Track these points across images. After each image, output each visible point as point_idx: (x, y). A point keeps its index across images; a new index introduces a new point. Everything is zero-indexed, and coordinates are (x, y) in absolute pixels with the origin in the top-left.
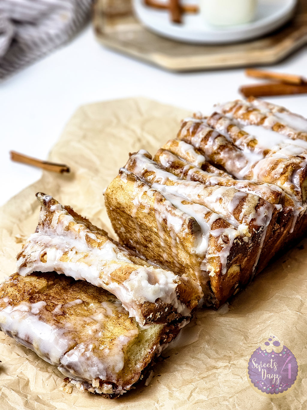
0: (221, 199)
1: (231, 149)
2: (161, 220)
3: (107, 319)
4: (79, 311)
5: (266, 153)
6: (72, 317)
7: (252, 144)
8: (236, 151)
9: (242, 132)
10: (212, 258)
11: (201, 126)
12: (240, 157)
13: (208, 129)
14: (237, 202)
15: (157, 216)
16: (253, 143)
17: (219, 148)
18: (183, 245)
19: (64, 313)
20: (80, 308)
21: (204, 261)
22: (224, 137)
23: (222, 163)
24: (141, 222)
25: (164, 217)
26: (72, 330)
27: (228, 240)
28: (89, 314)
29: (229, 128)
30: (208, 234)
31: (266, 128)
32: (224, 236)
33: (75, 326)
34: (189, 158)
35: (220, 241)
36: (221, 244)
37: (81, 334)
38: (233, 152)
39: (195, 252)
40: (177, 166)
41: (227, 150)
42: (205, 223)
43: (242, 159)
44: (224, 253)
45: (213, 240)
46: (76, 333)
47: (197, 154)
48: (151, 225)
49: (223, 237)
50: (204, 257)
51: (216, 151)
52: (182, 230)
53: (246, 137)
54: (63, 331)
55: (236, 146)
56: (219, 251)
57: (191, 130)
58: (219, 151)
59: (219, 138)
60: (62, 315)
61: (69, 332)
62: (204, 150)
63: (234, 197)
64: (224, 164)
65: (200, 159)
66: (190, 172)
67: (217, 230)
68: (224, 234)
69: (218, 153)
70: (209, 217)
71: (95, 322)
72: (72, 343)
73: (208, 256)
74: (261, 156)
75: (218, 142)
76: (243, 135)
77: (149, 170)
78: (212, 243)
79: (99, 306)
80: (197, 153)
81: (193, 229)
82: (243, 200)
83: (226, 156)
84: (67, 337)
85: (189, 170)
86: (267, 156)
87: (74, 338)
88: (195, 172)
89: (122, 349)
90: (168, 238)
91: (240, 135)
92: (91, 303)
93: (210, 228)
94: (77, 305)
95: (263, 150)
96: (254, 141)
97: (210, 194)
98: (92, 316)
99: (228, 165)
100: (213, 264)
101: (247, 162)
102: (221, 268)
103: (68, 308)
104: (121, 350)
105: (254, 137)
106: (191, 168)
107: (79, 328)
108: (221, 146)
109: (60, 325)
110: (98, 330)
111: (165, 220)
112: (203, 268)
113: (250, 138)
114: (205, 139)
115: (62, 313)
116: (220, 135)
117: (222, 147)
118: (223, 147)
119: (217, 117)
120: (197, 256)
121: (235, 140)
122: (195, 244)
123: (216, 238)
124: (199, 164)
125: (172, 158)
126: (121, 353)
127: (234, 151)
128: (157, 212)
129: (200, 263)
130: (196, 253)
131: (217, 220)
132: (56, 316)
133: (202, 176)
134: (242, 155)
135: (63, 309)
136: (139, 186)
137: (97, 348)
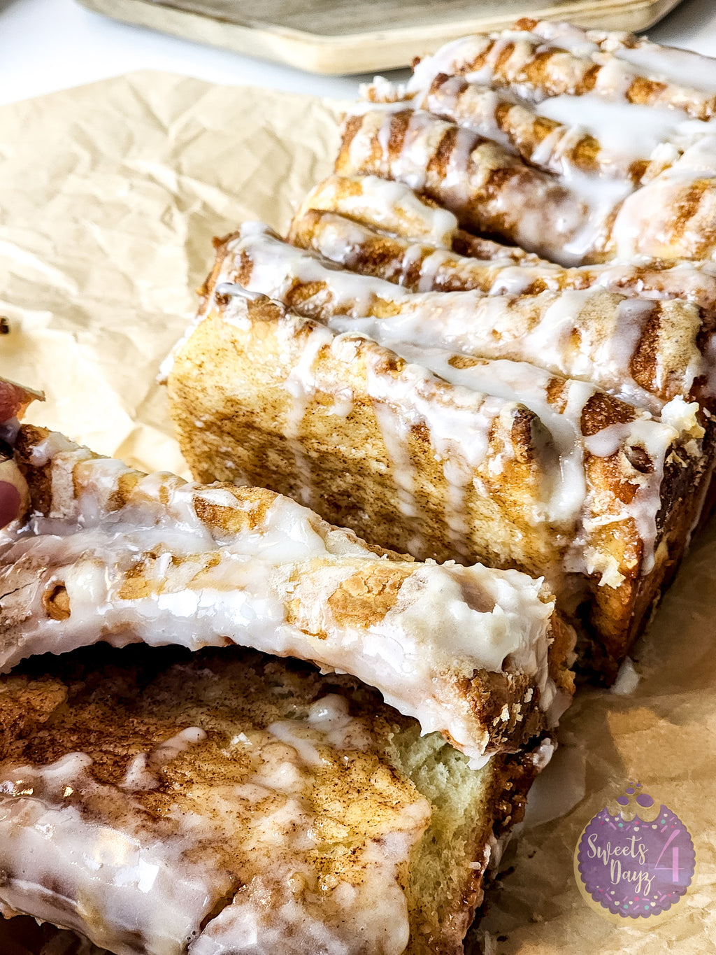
0: (574, 331)
1: (526, 179)
2: (403, 430)
3: (312, 780)
4: (211, 767)
5: (638, 172)
6: (197, 793)
7: (587, 151)
8: (543, 181)
9: (544, 122)
10: (604, 527)
11: (413, 123)
12: (559, 196)
13: (441, 128)
14: (635, 334)
15: (385, 420)
16: (587, 148)
17: (490, 181)
18: (500, 501)
19: (163, 784)
20: (205, 755)
21: (578, 542)
22: (494, 143)
23: (507, 225)
24: (323, 448)
25: (414, 421)
26: (209, 836)
27: (648, 460)
28: (244, 770)
29: (501, 114)
30: (578, 453)
31: (607, 99)
32: (633, 448)
33: (217, 822)
34: (404, 225)
35: (626, 466)
36: (630, 478)
37: (247, 847)
38: (536, 186)
39: (547, 517)
40: (379, 255)
41: (514, 180)
42: (554, 415)
43: (567, 203)
44: (645, 505)
45: (598, 467)
46: (225, 846)
47: (427, 209)
48: (359, 454)
49: (631, 452)
50: (577, 528)
51: (483, 192)
52: (491, 451)
53: (562, 134)
54: (176, 847)
55: (536, 167)
56: (627, 501)
57: (384, 138)
58: (491, 190)
59: (482, 148)
60: (157, 790)
61: (203, 845)
62: (442, 194)
63: (621, 319)
64: (513, 227)
65: (442, 223)
66: (428, 267)
67: (601, 433)
68: (631, 442)
69: (491, 197)
70: (562, 395)
71: (277, 796)
72: (222, 884)
73: (589, 525)
74: (626, 185)
75: (484, 160)
76: (549, 129)
77: (305, 278)
78: (597, 476)
79: (265, 741)
80: (426, 204)
81: (532, 441)
82: (650, 321)
83: (519, 199)
84: (201, 867)
85: (422, 259)
86: (644, 180)
87: (223, 865)
88: (443, 265)
89: (397, 878)
90: (430, 488)
91: (539, 129)
92: (233, 734)
93: (577, 432)
94: (195, 747)
95: (626, 165)
96: (587, 141)
97: (534, 320)
98: (255, 778)
99: (528, 229)
100: (612, 546)
101: (586, 210)
102: (642, 555)
103: (170, 763)
104: (393, 881)
105: (584, 128)
106: (427, 252)
107: (231, 827)
108: (494, 172)
109: (162, 825)
110: (298, 822)
111: (420, 430)
112: (571, 565)
113: (573, 135)
114: (440, 157)
115: (154, 785)
116: (480, 141)
117: (498, 176)
118: (501, 174)
119: (450, 86)
120: (552, 529)
121: (529, 148)
122: (545, 492)
123: (606, 459)
124: (445, 238)
125: (358, 235)
126: (396, 891)
127: (538, 182)
128: (384, 407)
129: (563, 551)
130: (550, 520)
131: (591, 400)
132: (139, 794)
133: (471, 272)
134: (564, 190)
135: (155, 768)
136: (297, 334)
137: (312, 888)
